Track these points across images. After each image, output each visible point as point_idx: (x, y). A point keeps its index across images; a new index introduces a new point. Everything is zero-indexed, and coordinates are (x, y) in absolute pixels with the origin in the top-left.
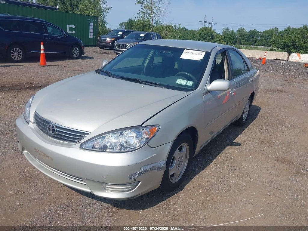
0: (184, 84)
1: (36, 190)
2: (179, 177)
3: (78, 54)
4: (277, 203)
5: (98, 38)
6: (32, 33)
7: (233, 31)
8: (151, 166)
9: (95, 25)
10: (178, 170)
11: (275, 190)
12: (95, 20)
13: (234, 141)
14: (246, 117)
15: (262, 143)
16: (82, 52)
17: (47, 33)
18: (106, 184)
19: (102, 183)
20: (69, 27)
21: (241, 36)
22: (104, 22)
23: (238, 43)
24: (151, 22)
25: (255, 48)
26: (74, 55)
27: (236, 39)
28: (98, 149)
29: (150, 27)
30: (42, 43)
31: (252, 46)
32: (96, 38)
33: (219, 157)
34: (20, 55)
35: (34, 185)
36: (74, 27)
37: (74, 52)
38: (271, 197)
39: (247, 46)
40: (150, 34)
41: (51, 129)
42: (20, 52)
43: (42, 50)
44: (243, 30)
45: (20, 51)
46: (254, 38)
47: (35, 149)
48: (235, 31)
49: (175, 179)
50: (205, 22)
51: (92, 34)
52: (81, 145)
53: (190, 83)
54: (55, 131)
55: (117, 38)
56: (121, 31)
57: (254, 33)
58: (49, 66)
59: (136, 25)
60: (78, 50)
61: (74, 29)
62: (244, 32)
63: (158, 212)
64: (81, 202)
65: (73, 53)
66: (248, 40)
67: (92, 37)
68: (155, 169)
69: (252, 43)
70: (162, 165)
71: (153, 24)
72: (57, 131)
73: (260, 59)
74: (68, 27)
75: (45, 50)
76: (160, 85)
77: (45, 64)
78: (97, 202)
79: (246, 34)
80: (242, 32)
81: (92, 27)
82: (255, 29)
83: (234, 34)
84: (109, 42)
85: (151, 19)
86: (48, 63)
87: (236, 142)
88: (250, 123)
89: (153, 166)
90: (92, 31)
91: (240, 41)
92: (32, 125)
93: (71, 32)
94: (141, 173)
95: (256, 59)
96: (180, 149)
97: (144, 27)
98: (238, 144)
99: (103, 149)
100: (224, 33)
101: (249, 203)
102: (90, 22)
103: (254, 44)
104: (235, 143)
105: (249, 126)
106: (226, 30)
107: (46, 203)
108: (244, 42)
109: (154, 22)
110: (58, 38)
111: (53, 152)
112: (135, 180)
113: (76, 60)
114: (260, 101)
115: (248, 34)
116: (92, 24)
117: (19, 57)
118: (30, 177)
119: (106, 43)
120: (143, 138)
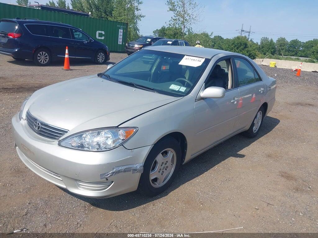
0: (177, 90)
1: (23, 184)
2: (164, 183)
3: (103, 60)
4: (263, 217)
5: (127, 44)
6: (60, 37)
7: (272, 40)
8: (125, 167)
9: (125, 31)
10: (162, 174)
11: (265, 205)
12: (124, 27)
13: (238, 153)
14: (258, 128)
15: (269, 156)
16: (107, 58)
17: (74, 38)
18: (80, 181)
19: (76, 180)
20: (99, 33)
21: (281, 46)
22: (136, 29)
23: (278, 53)
24: (183, 30)
25: (296, 59)
26: (99, 61)
27: (275, 49)
28: (74, 147)
29: (182, 34)
30: (67, 47)
31: (292, 57)
32: (125, 44)
33: (216, 167)
34: (47, 59)
35: (22, 179)
36: (103, 33)
37: (99, 57)
38: (258, 212)
39: (286, 57)
40: (177, 41)
41: (37, 126)
42: (46, 56)
43: (67, 54)
44: (283, 39)
45: (46, 54)
46: (295, 49)
47: (22, 144)
48: (275, 41)
49: (159, 184)
50: (243, 31)
51: (121, 40)
52: (59, 142)
53: (183, 89)
54: (40, 128)
55: (145, 45)
56: (149, 38)
57: (295, 43)
58: (72, 70)
59: (167, 32)
60: (103, 56)
61: (104, 35)
62: (284, 41)
63: (133, 214)
64: (62, 199)
65: (98, 59)
66: (289, 51)
67: (121, 43)
68: (130, 171)
69: (293, 53)
70: (138, 167)
71: (185, 32)
72: (42, 128)
73: (296, 70)
74: (97, 32)
75: (69, 54)
76: (153, 90)
77: (69, 68)
78: (77, 200)
79: (287, 44)
80: (282, 42)
81: (122, 34)
82: (296, 39)
83: (274, 43)
84: (137, 48)
85: (183, 27)
86: (71, 67)
87: (240, 153)
88: (262, 136)
89: (128, 167)
90: (121, 37)
91: (279, 51)
92: (24, 122)
93: (100, 38)
94: (113, 173)
95: (291, 70)
96: (165, 154)
97: (175, 34)
98: (242, 156)
99: (81, 147)
100: (262, 43)
101: (232, 215)
102: (120, 28)
103: (296, 55)
104: (238, 154)
105: (261, 139)
106: (264, 40)
107: (28, 196)
108: (284, 52)
109: (186, 29)
110: (84, 43)
111: (35, 148)
112: (107, 179)
113: (100, 66)
114: (282, 114)
115: (289, 45)
116: (122, 31)
117: (46, 61)
118: (21, 172)
119: (134, 50)
120: (120, 139)
